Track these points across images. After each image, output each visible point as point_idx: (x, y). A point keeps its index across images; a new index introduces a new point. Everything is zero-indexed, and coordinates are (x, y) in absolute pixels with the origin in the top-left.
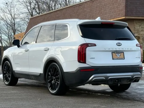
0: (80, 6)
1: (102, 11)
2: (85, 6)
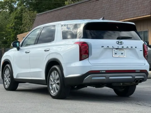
1: (124, 7)
2: (103, 2)
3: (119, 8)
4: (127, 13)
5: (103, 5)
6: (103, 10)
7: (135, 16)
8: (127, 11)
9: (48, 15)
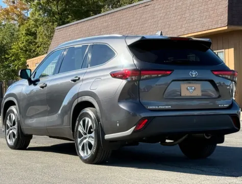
0: (147, 7)
1: (187, 15)
2: (156, 7)
3: (179, 17)
4: (191, 24)
5: (156, 13)
6: (156, 20)
7: (204, 29)
8: (191, 21)
9: (72, 29)
